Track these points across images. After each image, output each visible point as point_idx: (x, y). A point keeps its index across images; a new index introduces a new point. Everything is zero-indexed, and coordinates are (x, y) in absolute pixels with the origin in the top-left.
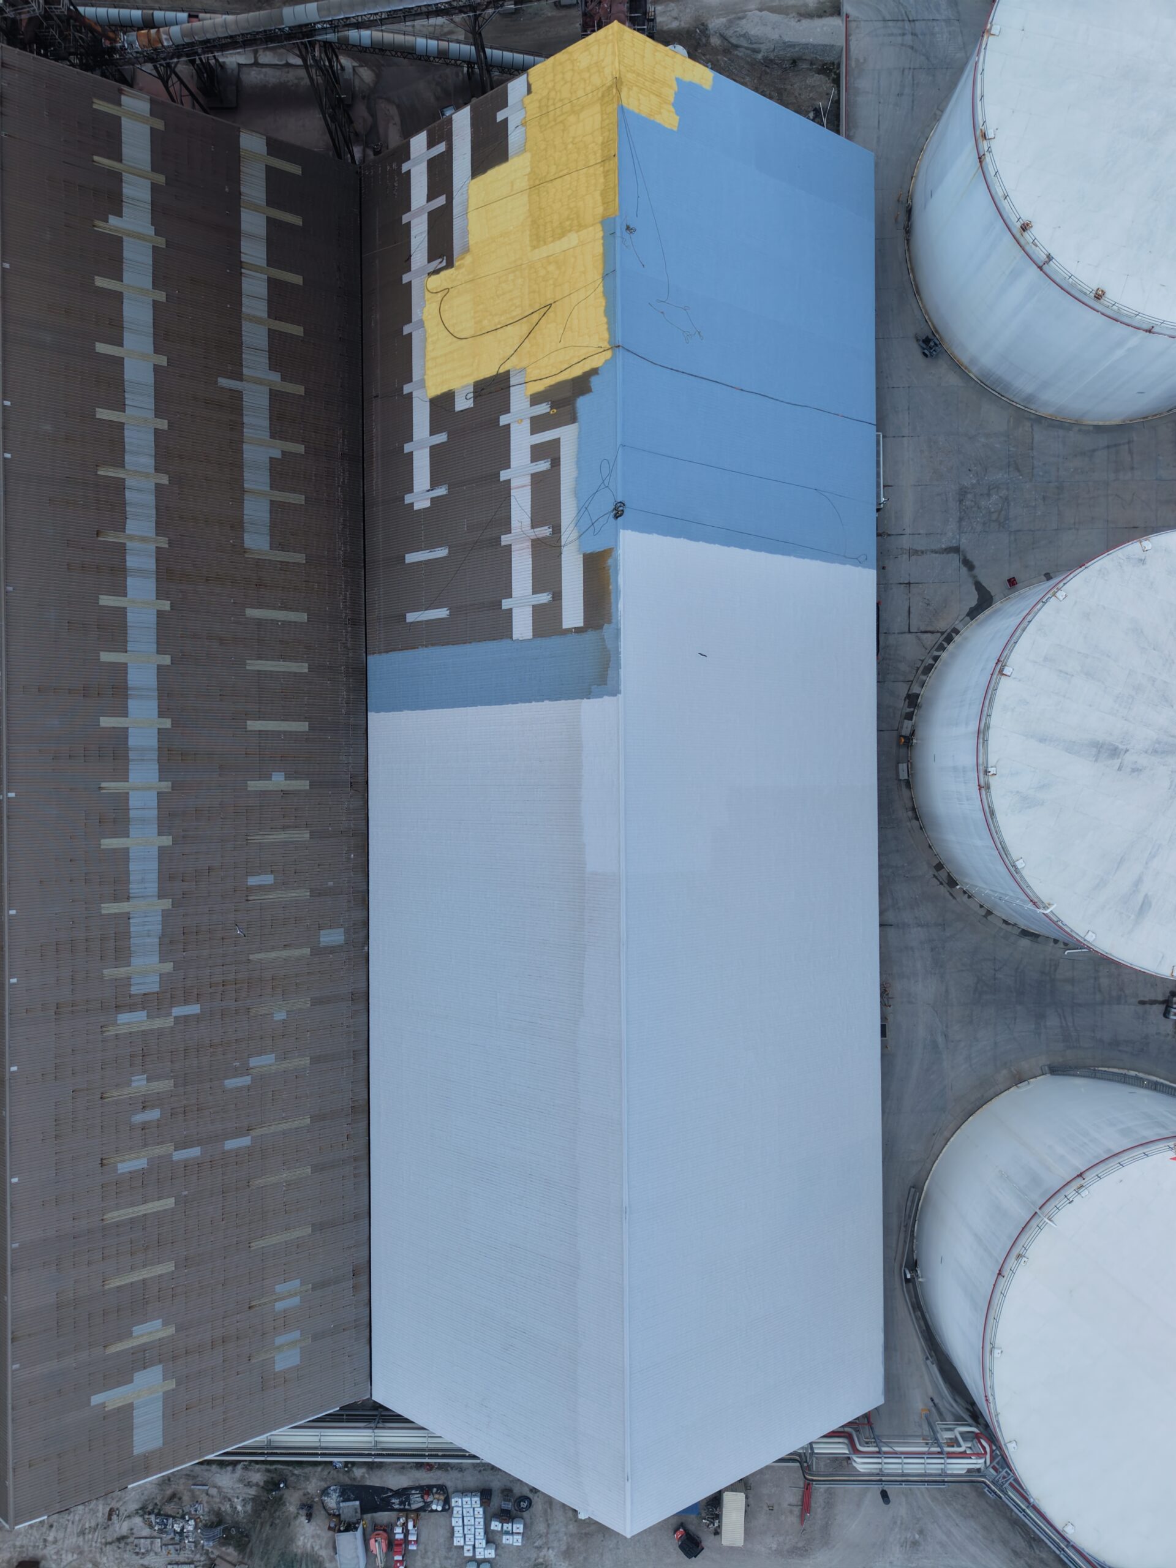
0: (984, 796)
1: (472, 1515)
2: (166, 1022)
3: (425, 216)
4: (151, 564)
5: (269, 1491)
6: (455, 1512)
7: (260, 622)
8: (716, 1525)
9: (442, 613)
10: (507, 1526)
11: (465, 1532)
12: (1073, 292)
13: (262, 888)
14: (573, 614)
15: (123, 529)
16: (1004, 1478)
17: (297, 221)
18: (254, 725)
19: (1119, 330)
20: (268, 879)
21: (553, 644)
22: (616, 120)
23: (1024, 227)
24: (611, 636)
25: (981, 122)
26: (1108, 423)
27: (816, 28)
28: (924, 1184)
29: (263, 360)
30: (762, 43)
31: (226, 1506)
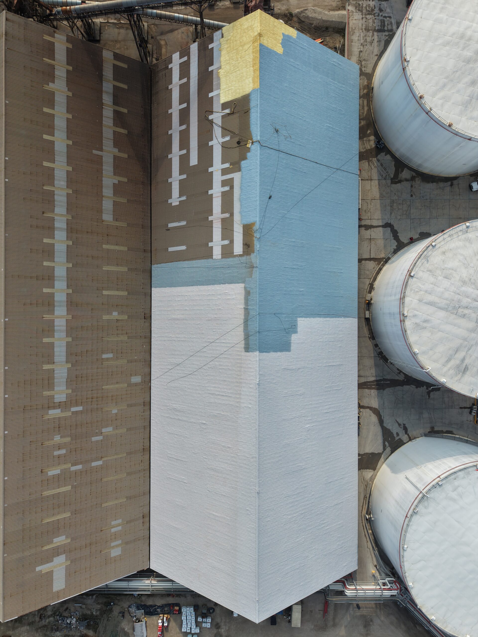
0: (402, 325)
1: (190, 615)
2: (69, 414)
3: (178, 87)
4: (64, 226)
5: (107, 606)
6: (183, 614)
7: (108, 251)
8: (289, 618)
9: (183, 248)
10: (204, 620)
11: (187, 622)
12: (440, 123)
13: (108, 359)
14: (238, 248)
15: (53, 211)
16: (405, 599)
17: (125, 87)
18: (105, 292)
19: (458, 139)
20: (110, 355)
21: (230, 261)
22: (258, 49)
23: (421, 97)
24: (254, 258)
25: (404, 55)
26: (450, 176)
27: (336, 15)
28: (374, 481)
29: (111, 143)
30: (314, 21)
31: (89, 612)
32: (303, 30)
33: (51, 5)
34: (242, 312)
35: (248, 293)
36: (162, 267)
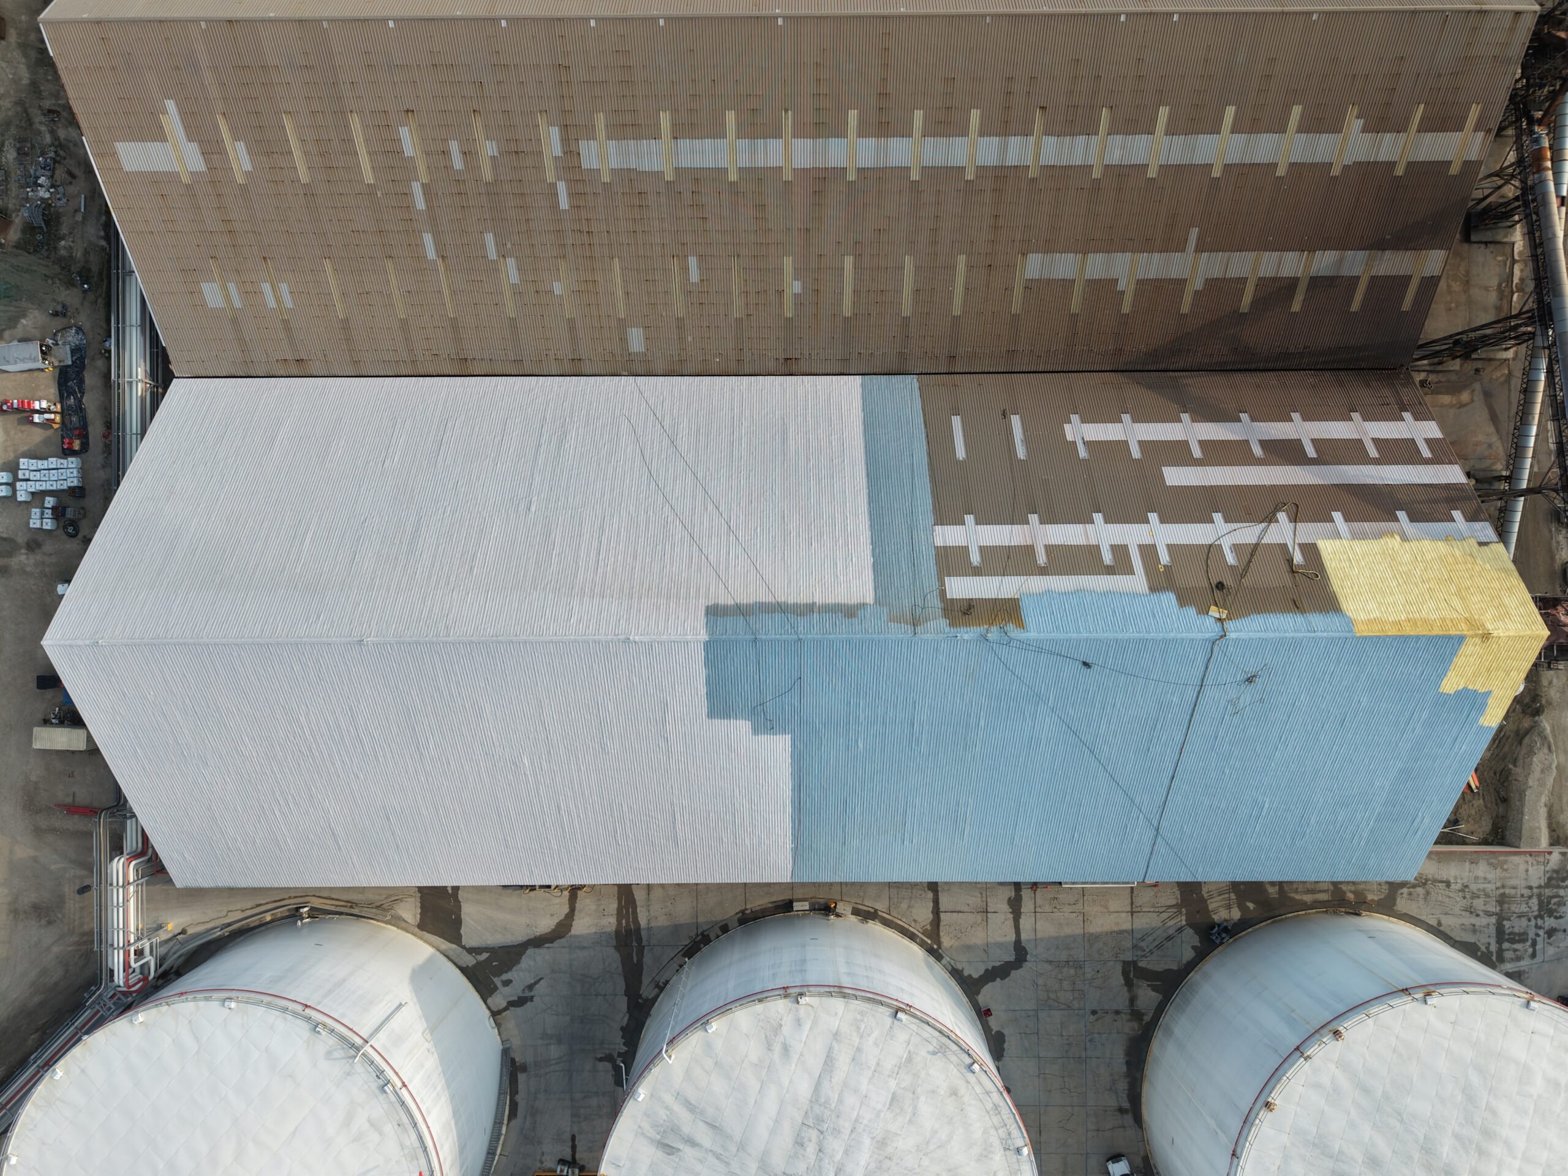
0: (777, 992)
1: (60, 478)
2: (550, 177)
3: (1356, 436)
4: (1012, 160)
5: (80, 274)
6: (62, 461)
7: (951, 268)
8: (54, 721)
9: (961, 453)
10: (48, 513)
11: (42, 471)
12: (1273, 1080)
13: (685, 269)
14: (960, 588)
15: (1047, 134)
16: (105, 1005)
17: (1355, 306)
18: (849, 262)
19: (1235, 1125)
20: (694, 276)
21: (929, 566)
22: (1451, 632)
23: (1337, 1034)
24: (938, 626)
25: (1442, 991)
26: (1143, 1107)
27: (1538, 822)
28: (393, 925)
29: (1217, 273)
30: (1523, 768)
31: (64, 230)
32: (1499, 742)
33: (1555, 121)
34: (803, 599)
35: (850, 611)
36: (912, 400)
